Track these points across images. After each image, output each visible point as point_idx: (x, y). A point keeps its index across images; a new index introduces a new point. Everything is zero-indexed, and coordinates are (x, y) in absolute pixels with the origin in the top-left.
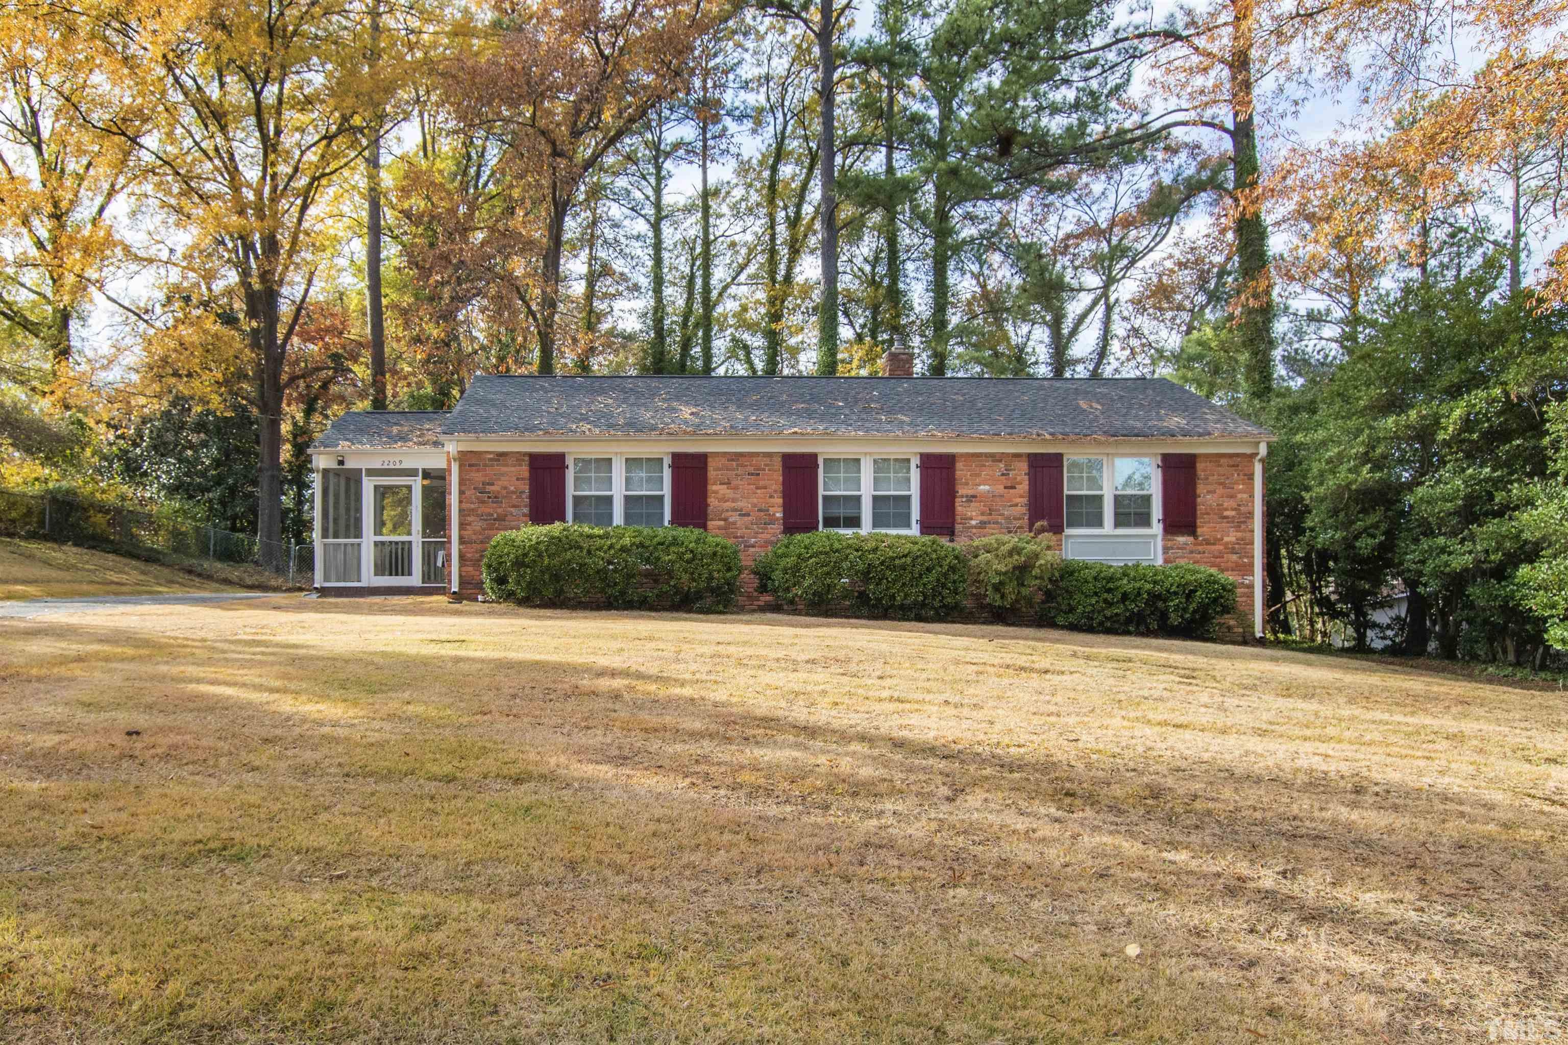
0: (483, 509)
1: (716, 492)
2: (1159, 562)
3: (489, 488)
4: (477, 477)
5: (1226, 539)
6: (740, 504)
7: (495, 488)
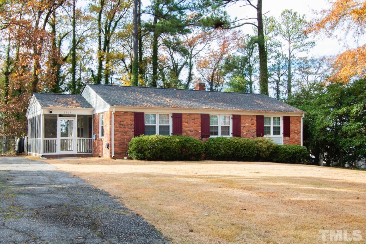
0: (120, 130)
1: (184, 125)
2: (282, 144)
3: (122, 123)
4: (119, 119)
5: (295, 138)
6: (190, 128)
7: (124, 123)
